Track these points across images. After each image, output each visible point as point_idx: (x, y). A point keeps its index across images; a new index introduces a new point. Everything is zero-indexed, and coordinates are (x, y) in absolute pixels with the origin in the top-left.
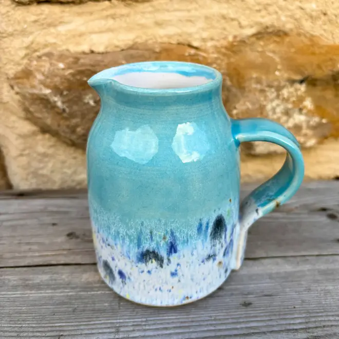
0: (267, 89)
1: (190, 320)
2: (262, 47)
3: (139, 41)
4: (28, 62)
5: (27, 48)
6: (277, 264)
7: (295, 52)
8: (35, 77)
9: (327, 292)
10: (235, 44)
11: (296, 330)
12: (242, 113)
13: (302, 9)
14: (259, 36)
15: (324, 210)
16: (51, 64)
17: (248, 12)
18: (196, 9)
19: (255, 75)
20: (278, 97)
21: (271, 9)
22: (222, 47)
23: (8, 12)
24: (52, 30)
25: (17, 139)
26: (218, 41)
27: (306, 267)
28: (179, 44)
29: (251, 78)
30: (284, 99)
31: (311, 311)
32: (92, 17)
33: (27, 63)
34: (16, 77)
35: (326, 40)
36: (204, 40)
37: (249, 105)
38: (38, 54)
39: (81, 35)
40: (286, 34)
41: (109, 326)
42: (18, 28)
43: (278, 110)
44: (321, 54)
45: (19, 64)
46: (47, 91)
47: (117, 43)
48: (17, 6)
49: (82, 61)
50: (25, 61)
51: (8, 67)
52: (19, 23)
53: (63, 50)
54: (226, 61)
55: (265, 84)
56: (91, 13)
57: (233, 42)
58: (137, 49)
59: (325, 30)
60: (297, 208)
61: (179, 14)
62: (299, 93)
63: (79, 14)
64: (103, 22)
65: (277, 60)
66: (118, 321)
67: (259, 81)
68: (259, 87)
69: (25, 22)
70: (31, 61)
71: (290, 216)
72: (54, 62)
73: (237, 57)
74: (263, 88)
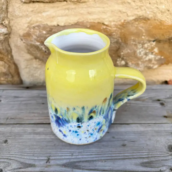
0: (138, 44)
1: (101, 151)
2: (137, 24)
3: (80, 21)
4: (29, 29)
5: (29, 23)
6: (137, 127)
7: (152, 28)
8: (32, 37)
9: (157, 141)
10: (125, 23)
11: (144, 158)
13: (157, 8)
14: (136, 20)
15: (159, 100)
16: (40, 32)
17: (132, 9)
18: (107, 7)
19: (132, 38)
20: (142, 47)
21: (143, 8)
22: (118, 25)
23: (20, 6)
24: (40, 15)
25: (24, 61)
26: (117, 22)
27: (149, 129)
28: (98, 23)
29: (131, 39)
30: (145, 48)
31: (150, 150)
32: (58, 9)
33: (28, 30)
34: (24, 36)
35: (168, 23)
36: (110, 21)
37: (129, 51)
38: (33, 25)
39: (53, 17)
40: (149, 19)
41: (69, 152)
42: (25, 14)
43: (142, 53)
44: (164, 29)
45: (25, 30)
46: (38, 44)
47: (70, 22)
48: (24, 4)
49: (54, 30)
50: (28, 29)
51: (20, 31)
53: (45, 24)
54: (120, 31)
55: (137, 42)
56: (58, 7)
57: (124, 22)
58: (79, 25)
59: (167, 18)
60: (147, 99)
61: (99, 9)
62: (152, 46)
63: (53, 7)
64: (63, 11)
65: (144, 31)
66: (72, 150)
67: (134, 41)
68: (134, 43)
69: (28, 11)
70: (30, 29)
71: (144, 103)
72: (41, 30)
73: (125, 29)
74: (136, 44)
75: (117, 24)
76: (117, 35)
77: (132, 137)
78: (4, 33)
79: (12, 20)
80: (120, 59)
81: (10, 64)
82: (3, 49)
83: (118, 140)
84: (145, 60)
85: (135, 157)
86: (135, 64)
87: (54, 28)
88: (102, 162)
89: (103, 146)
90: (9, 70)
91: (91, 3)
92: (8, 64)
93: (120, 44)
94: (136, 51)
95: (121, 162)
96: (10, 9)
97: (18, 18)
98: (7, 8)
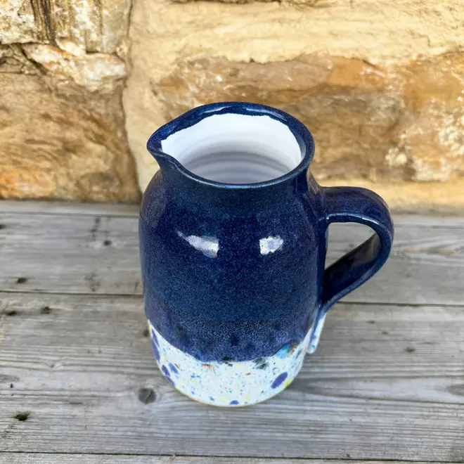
0: (444, 115)
2: (448, 66)
3: (308, 52)
4: (179, 68)
5: (179, 52)
6: (437, 312)
8: (187, 88)
10: (419, 63)
12: (411, 139)
14: (448, 55)
16: (207, 76)
17: (442, 28)
18: (381, 22)
19: (433, 101)
22: (403, 66)
23: (161, 10)
24: (208, 32)
26: (400, 59)
28: (353, 58)
29: (430, 103)
30: (460, 126)
32: (256, 19)
33: (176, 70)
34: (162, 84)
36: (384, 57)
37: (421, 131)
38: (189, 58)
39: (241, 40)
42: (171, 29)
43: (452, 137)
45: (167, 70)
47: (282, 53)
49: (242, 74)
50: (175, 67)
51: (154, 71)
52: (172, 23)
53: (218, 58)
54: (405, 82)
55: (445, 111)
56: (255, 15)
57: (417, 61)
58: (305, 62)
61: (359, 25)
63: (242, 15)
64: (268, 26)
67: (437, 107)
68: (436, 112)
69: (180, 23)
70: (182, 68)
71: (449, 259)
72: (210, 73)
73: (417, 77)
74: (441, 114)
75: (400, 65)
76: (396, 91)
77: (427, 333)
78: (117, 75)
79: (138, 42)
80: (397, 150)
81: (118, 152)
82: (107, 115)
83: (397, 340)
84: (456, 154)
85: (436, 374)
86: (431, 164)
87: (243, 67)
88: (366, 382)
89: (364, 349)
90: (114, 168)
91: (342, 8)
92: (113, 152)
93: (401, 112)
94: (437, 132)
95: (405, 384)
96: (137, 17)
97: (152, 38)
98: (130, 15)
